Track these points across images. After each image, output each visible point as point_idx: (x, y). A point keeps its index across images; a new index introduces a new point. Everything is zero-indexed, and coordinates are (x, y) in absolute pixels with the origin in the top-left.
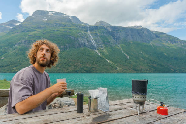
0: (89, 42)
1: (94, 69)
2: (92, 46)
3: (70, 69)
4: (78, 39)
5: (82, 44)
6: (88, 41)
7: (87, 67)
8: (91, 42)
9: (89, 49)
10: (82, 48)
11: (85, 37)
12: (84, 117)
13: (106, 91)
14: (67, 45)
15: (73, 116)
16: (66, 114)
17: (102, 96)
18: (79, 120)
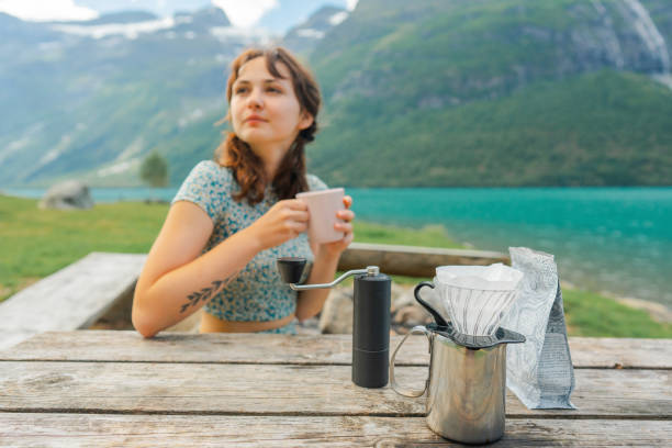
0: (630, 39)
1: (648, 167)
2: (644, 56)
4: (567, 36)
5: (590, 56)
6: (622, 38)
8: (636, 38)
9: (630, 76)
10: (590, 75)
11: (608, 21)
12: (355, 420)
13: (548, 273)
14: (520, 70)
15: (311, 397)
16: (287, 377)
17: (526, 305)
18: (306, 437)
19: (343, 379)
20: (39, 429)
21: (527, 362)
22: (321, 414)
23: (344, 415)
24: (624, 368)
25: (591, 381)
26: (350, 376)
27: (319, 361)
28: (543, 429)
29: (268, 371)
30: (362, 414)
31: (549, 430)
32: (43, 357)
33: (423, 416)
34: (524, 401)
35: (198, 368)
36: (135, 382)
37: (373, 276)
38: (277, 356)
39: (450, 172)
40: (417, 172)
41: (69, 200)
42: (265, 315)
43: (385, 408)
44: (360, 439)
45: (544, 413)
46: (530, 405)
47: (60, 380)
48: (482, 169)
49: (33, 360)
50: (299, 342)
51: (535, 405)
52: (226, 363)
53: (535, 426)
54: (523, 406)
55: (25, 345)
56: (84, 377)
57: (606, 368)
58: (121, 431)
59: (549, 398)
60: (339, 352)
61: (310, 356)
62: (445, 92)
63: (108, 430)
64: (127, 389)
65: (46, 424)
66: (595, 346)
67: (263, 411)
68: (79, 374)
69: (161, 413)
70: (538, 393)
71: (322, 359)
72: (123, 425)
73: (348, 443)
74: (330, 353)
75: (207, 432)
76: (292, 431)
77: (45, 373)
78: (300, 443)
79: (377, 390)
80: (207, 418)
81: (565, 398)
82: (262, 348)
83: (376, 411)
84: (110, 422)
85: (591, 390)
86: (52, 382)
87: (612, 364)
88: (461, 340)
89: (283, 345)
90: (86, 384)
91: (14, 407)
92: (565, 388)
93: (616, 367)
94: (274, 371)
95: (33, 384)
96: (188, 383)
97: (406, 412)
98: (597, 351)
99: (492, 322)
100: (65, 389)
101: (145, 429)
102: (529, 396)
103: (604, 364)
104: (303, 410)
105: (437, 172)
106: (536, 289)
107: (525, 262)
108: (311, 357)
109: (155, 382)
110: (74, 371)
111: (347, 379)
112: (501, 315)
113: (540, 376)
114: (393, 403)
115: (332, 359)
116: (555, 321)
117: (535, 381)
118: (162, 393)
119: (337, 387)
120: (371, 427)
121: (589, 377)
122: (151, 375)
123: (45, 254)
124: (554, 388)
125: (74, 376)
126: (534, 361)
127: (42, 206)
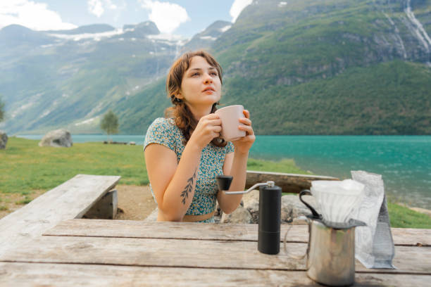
0: (411, 41)
1: (425, 122)
2: (421, 52)
3: (350, 125)
4: (371, 39)
5: (386, 52)
6: (406, 40)
7: (402, 118)
8: (416, 41)
9: (412, 64)
10: (386, 63)
11: (397, 30)
12: (265, 272)
13: (377, 186)
14: (340, 60)
15: (235, 259)
16: (219, 247)
17: (363, 205)
18: (237, 281)
19: (252, 249)
20: (81, 273)
21: (365, 239)
22: (243, 269)
23: (257, 269)
24: (423, 246)
25: (403, 253)
26: (257, 248)
27: (236, 239)
28: (377, 279)
29: (206, 244)
30: (267, 269)
31: (381, 280)
32: (72, 234)
33: (305, 270)
34: (364, 264)
35: (164, 241)
36: (129, 249)
37: (271, 187)
38: (210, 235)
39: (297, 125)
40: (275, 124)
41: (57, 141)
42: (197, 212)
43: (280, 266)
44: (269, 283)
45: (377, 271)
46: (368, 266)
47: (85, 247)
48: (317, 123)
49: (67, 236)
50: (222, 227)
51: (371, 266)
52: (181, 239)
53: (373, 278)
54: (364, 267)
55: (59, 226)
56: (99, 245)
57: (411, 245)
58: (129, 275)
59: (379, 262)
60: (247, 234)
61: (229, 236)
62: (293, 75)
63: (122, 275)
64: (127, 253)
65: (86, 271)
66: (403, 232)
67: (209, 266)
68: (96, 243)
69: (149, 266)
70: (373, 258)
71: (237, 237)
72: (129, 272)
73: (263, 285)
74: (241, 234)
75: (178, 277)
76: (228, 278)
77: (76, 242)
78: (234, 284)
79: (274, 256)
80: (177, 269)
81: (389, 262)
82: (200, 231)
83: (275, 267)
84: (121, 271)
85: (404, 258)
86: (82, 248)
87: (415, 244)
88: (328, 224)
89: (212, 229)
90: (102, 249)
91: (64, 261)
92: (389, 256)
93: (418, 245)
94: (209, 244)
95: (71, 249)
96: (161, 250)
97: (293, 268)
98: (405, 236)
99: (347, 214)
100: (91, 252)
101: (142, 275)
102: (367, 261)
103: (410, 243)
104: (232, 266)
105: (288, 124)
106: (370, 195)
107: (362, 179)
108: (231, 236)
109: (142, 249)
110: (92, 242)
111: (255, 249)
112: (352, 210)
113: (374, 248)
114: (285, 263)
115: (243, 237)
116: (383, 215)
117: (371, 251)
118: (148, 255)
119: (250, 253)
120: (274, 276)
121: (402, 251)
122: (138, 245)
123: (45, 175)
124: (382, 255)
125: (93, 245)
126: (370, 239)
127: (40, 144)
